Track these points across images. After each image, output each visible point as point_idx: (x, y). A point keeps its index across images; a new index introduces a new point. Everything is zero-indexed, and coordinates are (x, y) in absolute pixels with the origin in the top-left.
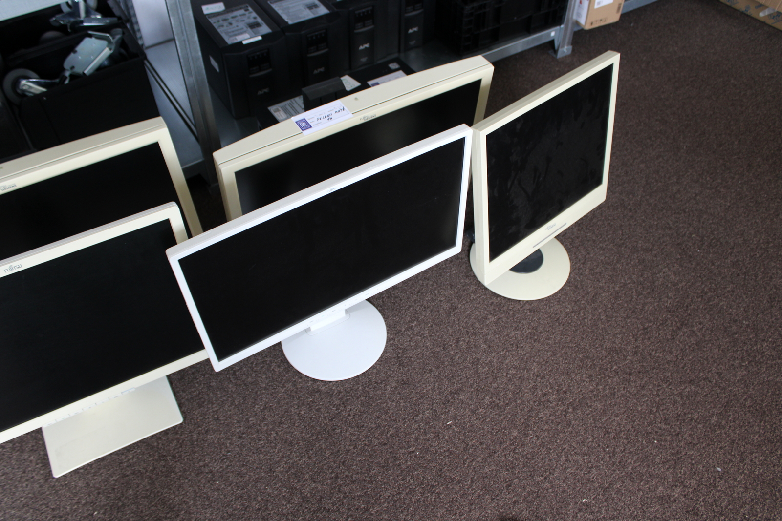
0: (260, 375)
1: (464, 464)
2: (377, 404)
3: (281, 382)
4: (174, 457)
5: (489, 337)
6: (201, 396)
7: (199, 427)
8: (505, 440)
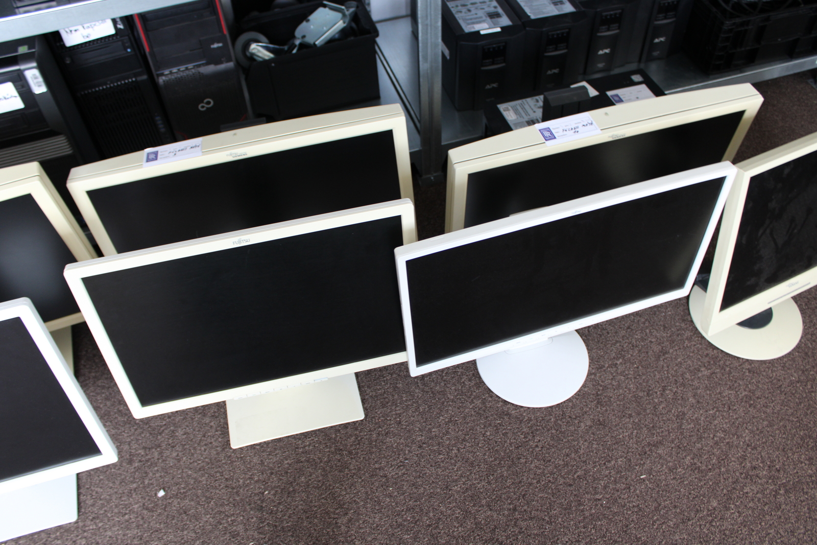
0: (449, 385)
1: (653, 525)
2: (568, 441)
3: (470, 397)
4: (350, 453)
5: (699, 391)
6: (385, 395)
7: (380, 427)
8: (702, 509)
